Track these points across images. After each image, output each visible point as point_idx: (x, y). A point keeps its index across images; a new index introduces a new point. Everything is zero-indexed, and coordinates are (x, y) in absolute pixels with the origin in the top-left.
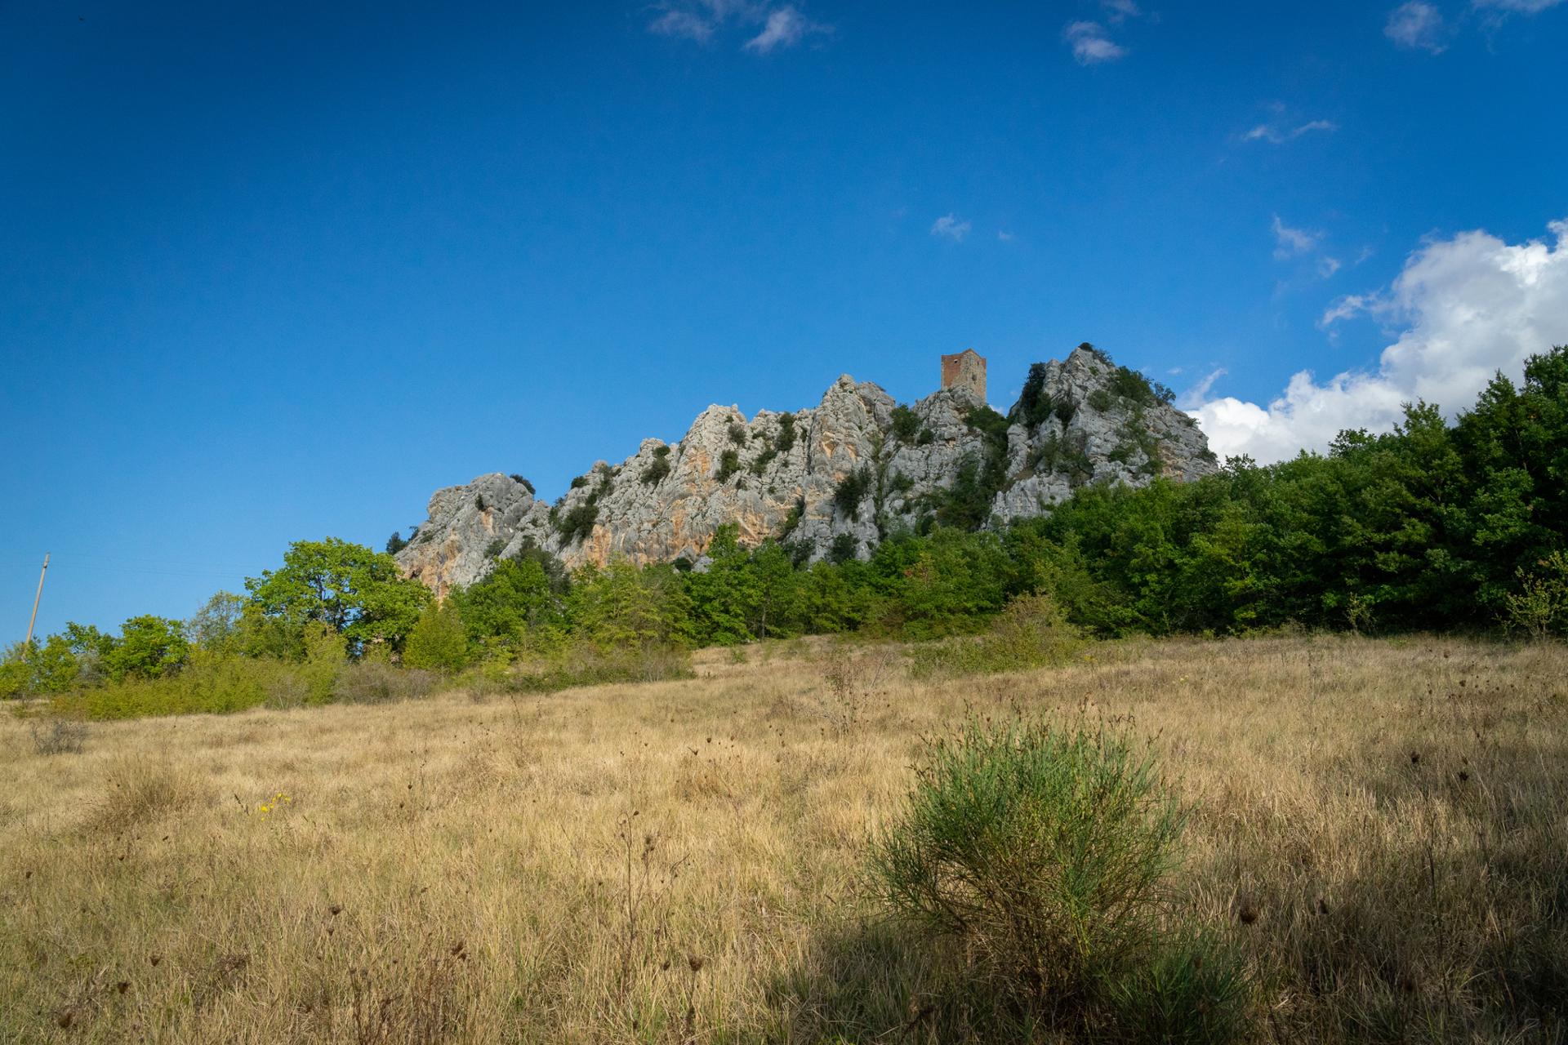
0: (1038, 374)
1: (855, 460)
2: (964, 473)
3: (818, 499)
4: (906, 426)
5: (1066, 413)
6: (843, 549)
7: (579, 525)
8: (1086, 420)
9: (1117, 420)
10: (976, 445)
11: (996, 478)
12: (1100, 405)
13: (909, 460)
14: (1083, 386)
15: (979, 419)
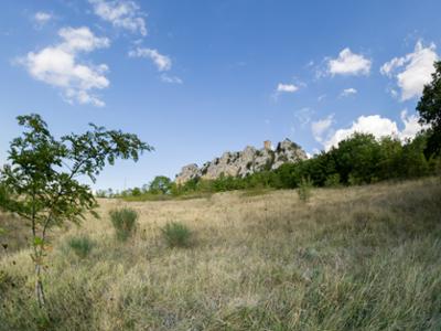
0: (279, 144)
1: (249, 160)
2: (268, 161)
3: (244, 167)
4: (258, 154)
5: (284, 150)
6: (248, 174)
7: (205, 172)
8: (287, 152)
9: (292, 151)
10: (270, 157)
11: (273, 162)
12: (289, 149)
13: (258, 159)
14: (286, 146)
15: (270, 152)
